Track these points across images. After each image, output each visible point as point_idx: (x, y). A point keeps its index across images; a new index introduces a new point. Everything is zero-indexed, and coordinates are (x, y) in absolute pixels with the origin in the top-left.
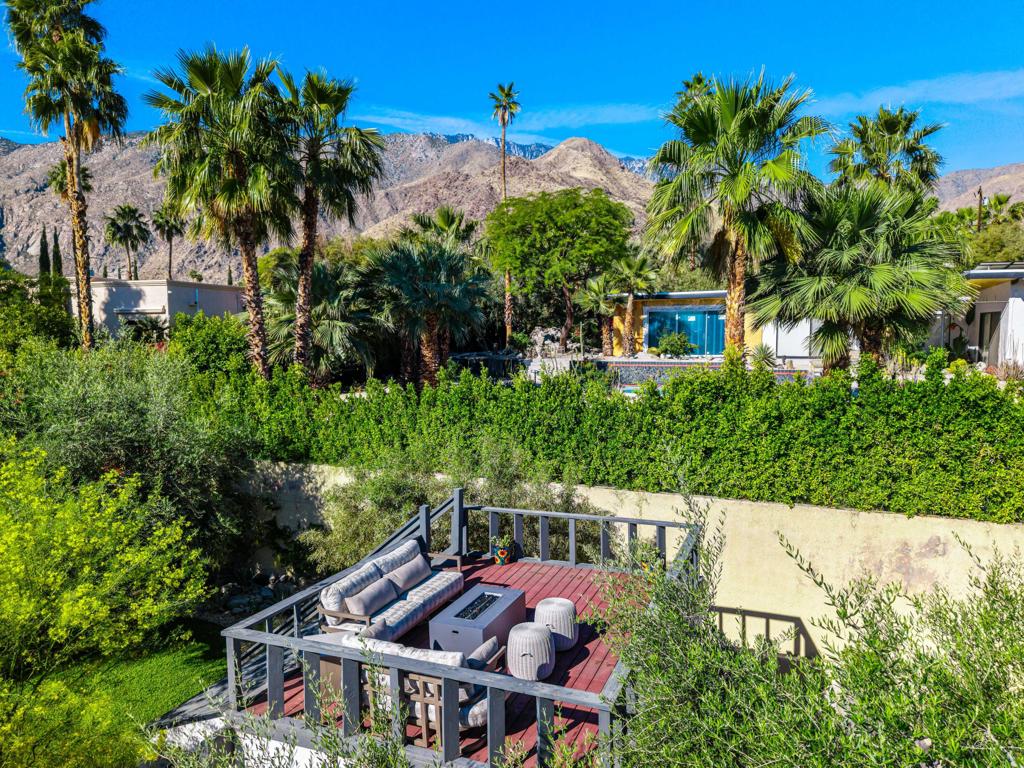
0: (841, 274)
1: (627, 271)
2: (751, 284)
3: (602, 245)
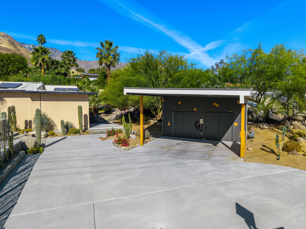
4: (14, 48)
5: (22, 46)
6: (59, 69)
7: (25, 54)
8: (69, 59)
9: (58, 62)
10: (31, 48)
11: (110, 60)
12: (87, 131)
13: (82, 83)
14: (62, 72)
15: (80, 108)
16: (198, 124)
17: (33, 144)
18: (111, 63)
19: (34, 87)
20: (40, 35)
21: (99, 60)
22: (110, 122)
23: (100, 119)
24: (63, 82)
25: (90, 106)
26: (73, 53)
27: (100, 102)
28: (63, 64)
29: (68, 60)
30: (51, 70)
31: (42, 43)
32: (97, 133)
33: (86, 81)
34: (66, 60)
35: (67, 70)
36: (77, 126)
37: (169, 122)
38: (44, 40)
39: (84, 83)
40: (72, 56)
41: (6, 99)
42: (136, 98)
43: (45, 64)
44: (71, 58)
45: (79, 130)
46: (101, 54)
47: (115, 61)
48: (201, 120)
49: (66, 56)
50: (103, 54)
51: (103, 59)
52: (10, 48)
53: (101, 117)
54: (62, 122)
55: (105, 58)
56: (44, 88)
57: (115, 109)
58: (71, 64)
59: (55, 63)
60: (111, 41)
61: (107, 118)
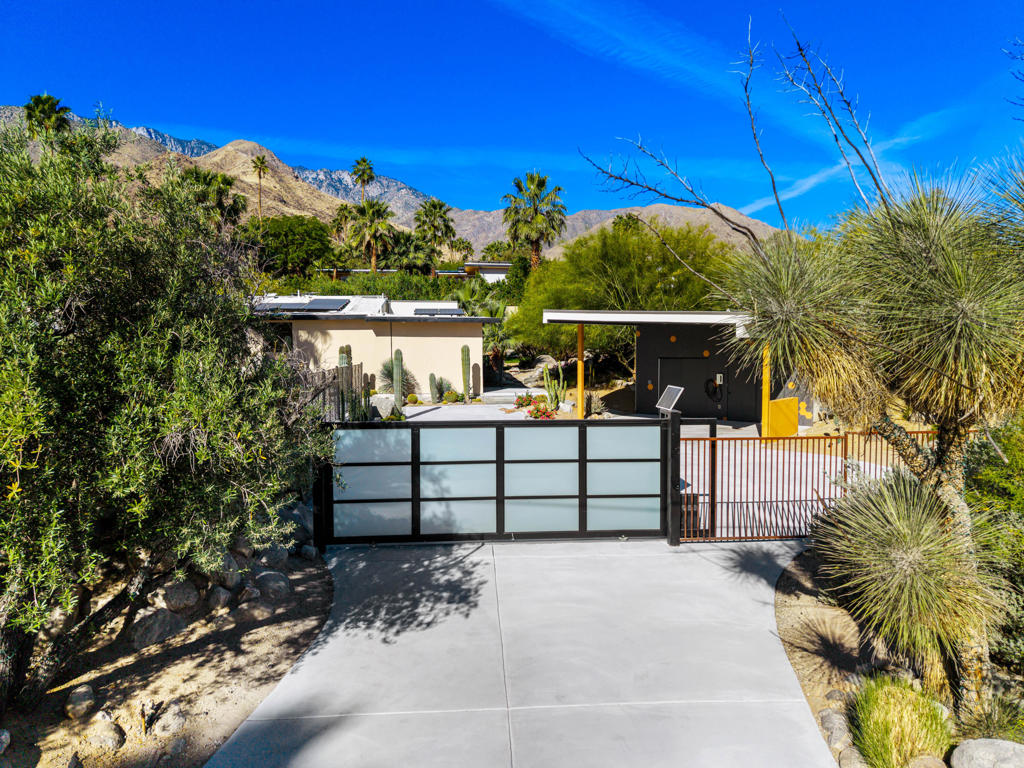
0: (401, 255)
1: (332, 258)
2: (378, 257)
3: (318, 245)
4: (277, 186)
5: (297, 178)
6: (411, 256)
7: (305, 200)
8: (433, 225)
9: (408, 238)
10: (322, 182)
11: (539, 226)
12: (478, 398)
13: (467, 293)
14: (419, 263)
15: (466, 351)
16: (711, 385)
17: (390, 411)
18: (542, 234)
19: (371, 306)
20: (359, 160)
21: (512, 227)
22: (528, 385)
23: (507, 379)
24: (424, 291)
25: (485, 349)
26: (444, 209)
27: (508, 338)
28: (420, 243)
29: (432, 228)
30: (393, 258)
31: (364, 181)
32: (497, 403)
33: (477, 288)
34: (426, 227)
35: (430, 257)
36: (458, 387)
37: (649, 382)
38: (368, 171)
39: (473, 292)
40: (441, 217)
41: (331, 332)
42: (575, 328)
43: (379, 244)
44: (438, 222)
45: (463, 395)
46: (517, 212)
47: (553, 228)
48: (719, 376)
49: (427, 216)
50: (521, 212)
51: (520, 225)
52: (268, 185)
53: (508, 374)
54: (432, 377)
55: (526, 222)
56: (389, 310)
57: (544, 356)
58: (437, 239)
59: (402, 241)
60: (542, 176)
61: (521, 377)
